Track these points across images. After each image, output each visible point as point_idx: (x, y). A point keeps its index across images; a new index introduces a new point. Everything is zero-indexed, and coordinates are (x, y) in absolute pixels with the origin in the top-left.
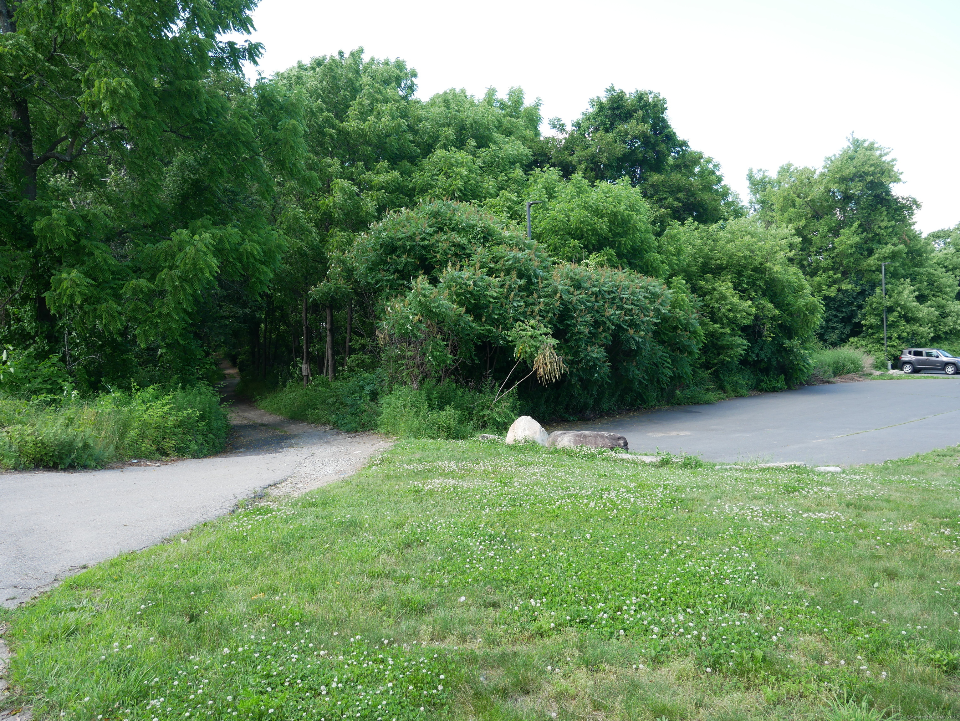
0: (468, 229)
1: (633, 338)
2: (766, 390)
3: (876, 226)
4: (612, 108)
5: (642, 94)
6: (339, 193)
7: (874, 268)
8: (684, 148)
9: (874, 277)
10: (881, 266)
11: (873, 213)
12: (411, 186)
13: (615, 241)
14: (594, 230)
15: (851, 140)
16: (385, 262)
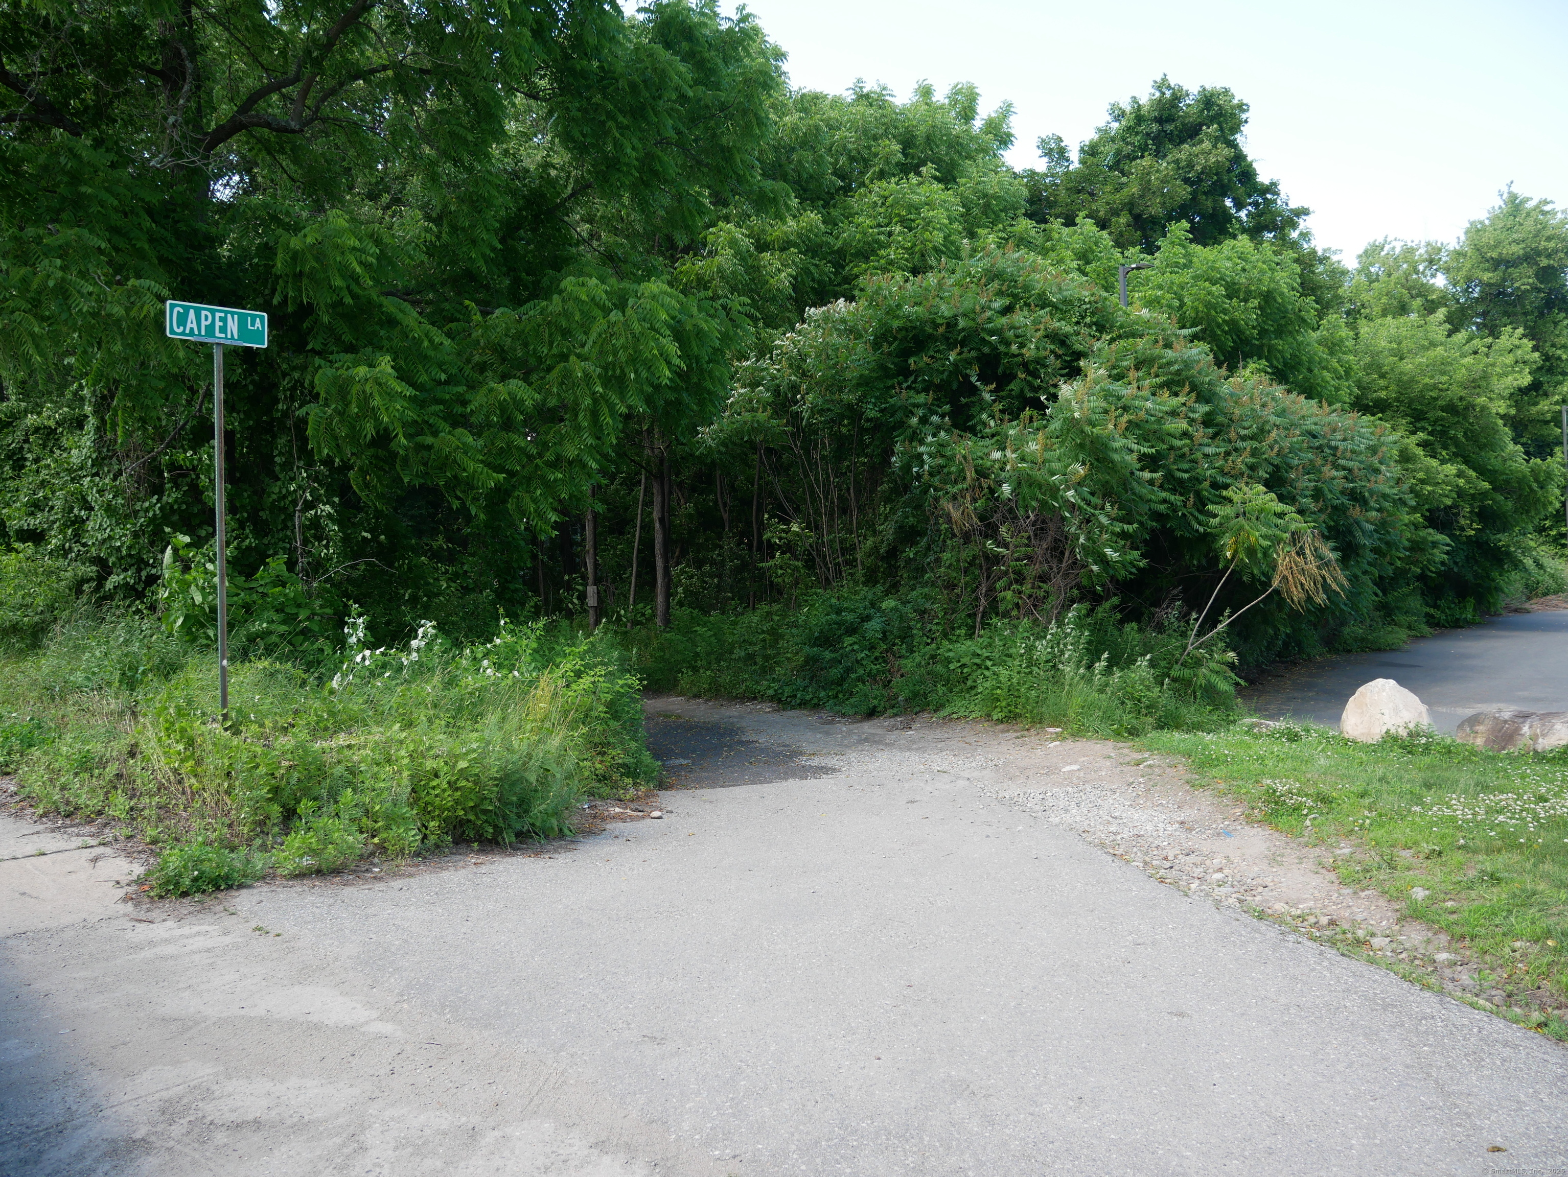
0: (1061, 306)
1: (1357, 523)
2: (1444, 626)
3: (1548, 344)
4: (1159, 120)
5: (1212, 95)
6: (728, 250)
7: (1549, 416)
8: (1269, 196)
9: (1545, 432)
10: (1560, 412)
11: (1540, 322)
12: (839, 244)
13: (1262, 346)
14: (1233, 323)
15: (1505, 196)
16: (905, 372)
